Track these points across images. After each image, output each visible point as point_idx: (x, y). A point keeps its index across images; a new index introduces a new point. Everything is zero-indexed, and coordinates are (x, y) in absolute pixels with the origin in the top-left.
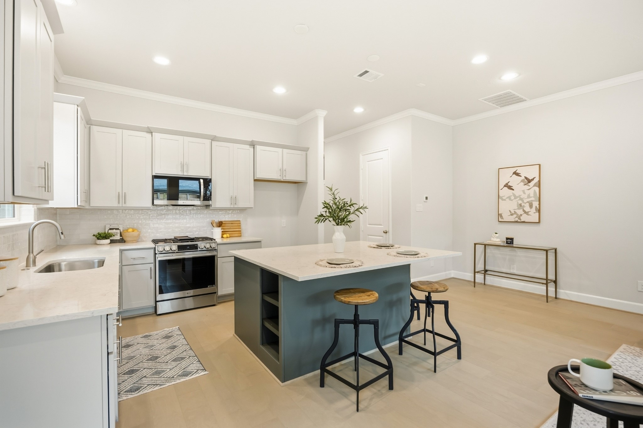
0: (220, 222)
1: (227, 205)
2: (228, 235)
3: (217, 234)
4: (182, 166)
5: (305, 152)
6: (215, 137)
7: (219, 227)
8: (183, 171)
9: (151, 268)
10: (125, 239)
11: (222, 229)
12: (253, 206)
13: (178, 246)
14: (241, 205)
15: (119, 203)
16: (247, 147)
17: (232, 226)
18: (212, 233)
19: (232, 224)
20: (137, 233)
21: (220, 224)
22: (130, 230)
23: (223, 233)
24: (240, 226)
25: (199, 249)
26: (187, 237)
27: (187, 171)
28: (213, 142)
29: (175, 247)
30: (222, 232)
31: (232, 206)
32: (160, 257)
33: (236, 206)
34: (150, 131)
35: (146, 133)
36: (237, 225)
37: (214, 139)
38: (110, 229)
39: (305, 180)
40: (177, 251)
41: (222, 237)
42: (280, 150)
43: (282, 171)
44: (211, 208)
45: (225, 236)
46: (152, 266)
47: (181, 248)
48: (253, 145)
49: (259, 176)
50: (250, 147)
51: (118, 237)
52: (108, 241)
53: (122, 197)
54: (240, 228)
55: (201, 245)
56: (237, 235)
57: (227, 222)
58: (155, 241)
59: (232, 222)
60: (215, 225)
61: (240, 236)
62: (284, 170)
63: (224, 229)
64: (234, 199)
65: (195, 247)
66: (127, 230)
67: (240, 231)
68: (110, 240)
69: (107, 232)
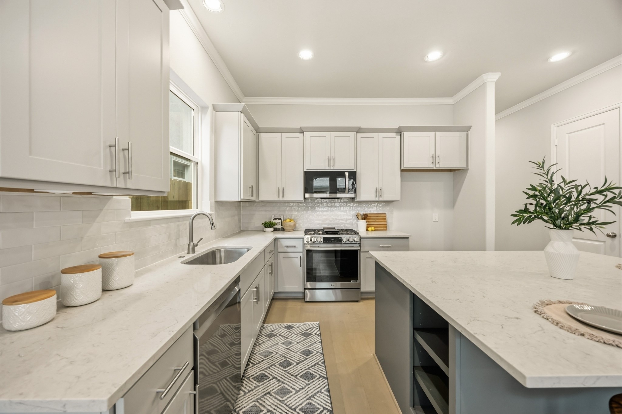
0: (365, 214)
1: (372, 197)
2: (373, 228)
3: (361, 227)
4: (329, 160)
5: (465, 133)
6: (360, 128)
7: (364, 219)
8: (330, 165)
9: (300, 256)
10: (285, 228)
11: (367, 222)
12: (398, 198)
13: (324, 238)
14: (386, 197)
15: (279, 196)
16: (394, 135)
17: (377, 219)
18: (357, 226)
19: (377, 216)
20: (293, 223)
21: (365, 217)
22: (288, 220)
23: (368, 226)
24: (386, 219)
25: (343, 242)
26: (334, 228)
27: (333, 165)
28: (358, 134)
29: (320, 239)
30: (367, 224)
31: (377, 199)
32: (308, 247)
33: (381, 199)
34: (302, 131)
35: (299, 133)
36: (382, 218)
37: (359, 130)
38: (275, 219)
39: (466, 166)
40: (322, 242)
41: (367, 230)
42: (432, 134)
43: (435, 157)
44: (356, 201)
45: (370, 229)
46: (301, 254)
47: (326, 240)
48: (399, 132)
49: (407, 164)
50: (396, 135)
51: (279, 226)
52: (272, 229)
53: (281, 191)
54: (386, 222)
55: (345, 238)
56: (382, 228)
57: (372, 215)
58: (307, 232)
59: (377, 215)
60: (360, 217)
61: (386, 230)
62: (437, 156)
63: (369, 222)
64: (379, 192)
65: (339, 240)
66: (286, 220)
67: (386, 224)
68: (274, 228)
69: (272, 221)
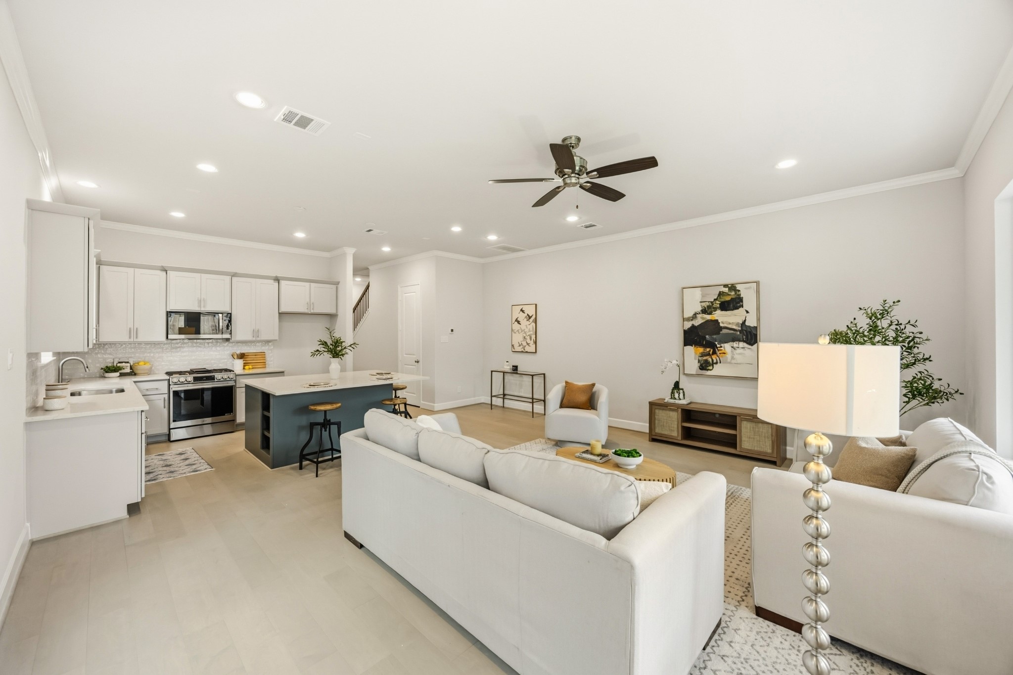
0: (242, 354)
1: (249, 337)
2: (251, 367)
3: (238, 366)
4: (200, 301)
5: (335, 286)
6: (236, 273)
7: (241, 359)
8: (200, 306)
9: (165, 398)
10: (136, 372)
11: (244, 361)
12: (277, 338)
13: (194, 377)
14: (264, 337)
15: (130, 338)
16: (272, 281)
17: (255, 358)
18: (233, 365)
19: (256, 355)
20: (150, 366)
21: (242, 356)
22: (141, 363)
23: (245, 365)
24: (265, 357)
25: (216, 380)
26: (205, 369)
27: (204, 307)
28: (233, 278)
29: (190, 378)
30: (244, 363)
31: (254, 339)
32: (175, 388)
33: (258, 339)
34: (164, 269)
35: (159, 271)
36: (261, 356)
37: (234, 275)
38: (119, 363)
39: (335, 312)
40: (193, 382)
41: (244, 369)
42: (307, 284)
43: (309, 304)
44: (231, 341)
45: (247, 367)
46: (166, 396)
47: (196, 379)
48: (277, 280)
49: (283, 310)
50: (274, 282)
51: (128, 370)
52: (118, 374)
53: (133, 332)
54: (265, 360)
55: (218, 376)
56: (261, 366)
57: (250, 354)
58: (169, 374)
59: (256, 354)
60: (235, 357)
61: (265, 367)
62: (311, 303)
63: (246, 361)
64: (256, 332)
65: (212, 378)
66: (138, 363)
67: (265, 362)
68: (120, 373)
69: (115, 365)
